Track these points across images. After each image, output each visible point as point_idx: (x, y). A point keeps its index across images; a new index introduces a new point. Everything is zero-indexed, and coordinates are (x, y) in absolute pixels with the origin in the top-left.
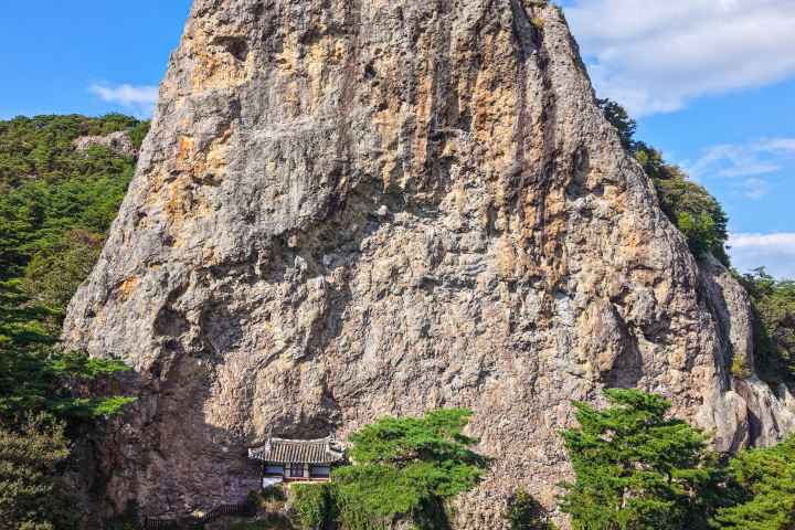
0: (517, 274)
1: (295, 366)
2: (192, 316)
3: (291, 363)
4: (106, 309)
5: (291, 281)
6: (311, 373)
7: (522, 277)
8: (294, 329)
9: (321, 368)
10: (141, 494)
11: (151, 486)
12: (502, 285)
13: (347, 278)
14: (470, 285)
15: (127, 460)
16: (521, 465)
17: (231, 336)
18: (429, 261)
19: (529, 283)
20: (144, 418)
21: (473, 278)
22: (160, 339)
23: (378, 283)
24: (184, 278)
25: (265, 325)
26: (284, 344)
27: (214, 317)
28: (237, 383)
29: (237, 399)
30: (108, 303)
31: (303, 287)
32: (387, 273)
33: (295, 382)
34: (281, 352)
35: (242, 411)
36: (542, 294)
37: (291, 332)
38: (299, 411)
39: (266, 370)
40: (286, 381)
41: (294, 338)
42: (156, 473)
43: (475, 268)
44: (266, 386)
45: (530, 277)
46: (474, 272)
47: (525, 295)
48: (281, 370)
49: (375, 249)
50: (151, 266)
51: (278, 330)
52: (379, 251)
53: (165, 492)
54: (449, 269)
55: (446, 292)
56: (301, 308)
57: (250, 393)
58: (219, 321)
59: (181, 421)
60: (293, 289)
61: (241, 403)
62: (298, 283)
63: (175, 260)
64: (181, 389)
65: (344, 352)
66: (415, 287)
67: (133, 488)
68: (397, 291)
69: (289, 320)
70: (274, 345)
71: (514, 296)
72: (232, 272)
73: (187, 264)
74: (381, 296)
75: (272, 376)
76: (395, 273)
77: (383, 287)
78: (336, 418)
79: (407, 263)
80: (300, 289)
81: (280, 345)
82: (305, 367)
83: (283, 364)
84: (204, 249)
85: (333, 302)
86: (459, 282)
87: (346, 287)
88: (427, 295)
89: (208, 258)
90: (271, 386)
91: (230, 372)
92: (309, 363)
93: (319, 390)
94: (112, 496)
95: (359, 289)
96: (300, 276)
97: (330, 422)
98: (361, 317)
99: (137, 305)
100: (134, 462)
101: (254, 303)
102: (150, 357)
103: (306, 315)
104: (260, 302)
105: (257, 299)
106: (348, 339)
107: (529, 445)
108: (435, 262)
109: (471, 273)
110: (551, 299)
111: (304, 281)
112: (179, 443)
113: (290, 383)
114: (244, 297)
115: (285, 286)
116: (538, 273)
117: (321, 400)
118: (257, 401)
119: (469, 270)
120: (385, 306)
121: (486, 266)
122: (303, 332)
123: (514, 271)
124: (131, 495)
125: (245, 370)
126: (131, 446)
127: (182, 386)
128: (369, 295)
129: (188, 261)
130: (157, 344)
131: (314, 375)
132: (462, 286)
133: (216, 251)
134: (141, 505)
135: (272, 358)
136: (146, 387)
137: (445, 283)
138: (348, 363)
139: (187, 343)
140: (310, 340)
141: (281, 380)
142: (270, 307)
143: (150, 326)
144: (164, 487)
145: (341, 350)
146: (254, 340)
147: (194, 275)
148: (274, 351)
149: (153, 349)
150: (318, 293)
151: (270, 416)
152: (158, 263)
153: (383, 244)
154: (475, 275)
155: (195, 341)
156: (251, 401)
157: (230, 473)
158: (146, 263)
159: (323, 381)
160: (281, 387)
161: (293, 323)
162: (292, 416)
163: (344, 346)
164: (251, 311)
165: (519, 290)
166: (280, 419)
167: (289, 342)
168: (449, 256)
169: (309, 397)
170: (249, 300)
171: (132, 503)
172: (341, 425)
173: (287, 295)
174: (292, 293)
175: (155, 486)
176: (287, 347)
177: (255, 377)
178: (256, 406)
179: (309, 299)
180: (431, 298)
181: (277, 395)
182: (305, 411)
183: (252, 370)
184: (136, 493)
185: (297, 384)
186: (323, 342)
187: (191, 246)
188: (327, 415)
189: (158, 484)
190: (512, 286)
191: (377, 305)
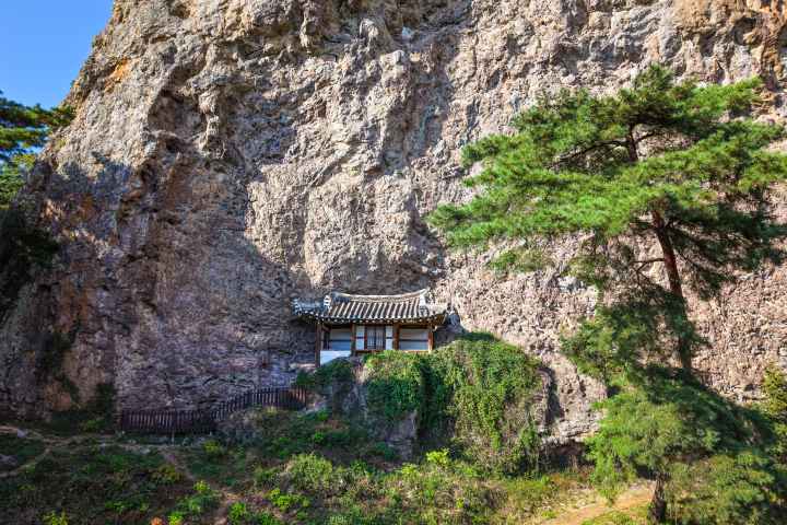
0: (713, 20)
1: (365, 182)
2: (206, 102)
3: (361, 178)
4: (88, 102)
5: (354, 53)
6: (391, 193)
7: (723, 23)
8: (361, 124)
9: (406, 186)
10: (121, 374)
11: (138, 361)
12: (689, 46)
13: (440, 59)
14: (634, 55)
15: (99, 317)
16: (758, 330)
17: (268, 141)
18: (565, 21)
19: (735, 36)
20: (126, 247)
21: (637, 44)
22: (156, 133)
23: (487, 62)
24: (197, 54)
25: (318, 124)
26: (347, 147)
27: (242, 111)
28: (278, 206)
29: (277, 229)
30: (91, 95)
31: (373, 63)
32: (500, 43)
33: (367, 206)
34: (343, 160)
35: (288, 247)
36: (757, 52)
37: (357, 127)
38: (374, 250)
39: (322, 190)
40: (353, 203)
41: (363, 135)
42: (147, 342)
43: (641, 27)
44: (322, 212)
45: (737, 22)
46: (638, 33)
47: (729, 55)
48: (344, 188)
49: (480, 16)
50: (154, 42)
51: (337, 127)
52: (485, 18)
53: (164, 375)
54: (597, 33)
55: (596, 69)
56: (372, 93)
57: (299, 223)
58: (250, 117)
59: (193, 264)
60: (358, 65)
61: (284, 237)
62: (365, 59)
63: (187, 33)
64: (193, 216)
65: (441, 164)
66: (545, 63)
67: (109, 364)
68: (518, 69)
69: (354, 109)
70: (333, 152)
71: (710, 61)
72: (268, 46)
73: (204, 37)
74: (492, 82)
75: (332, 197)
76: (512, 45)
77: (496, 66)
78: (433, 263)
79: (530, 30)
80: (369, 68)
81: (342, 149)
82: (381, 184)
83: (346, 180)
84: (228, 13)
85: (420, 91)
86: (615, 53)
87: (438, 71)
88: (566, 74)
89: (233, 27)
90: (331, 212)
91: (268, 192)
92: (388, 178)
93: (405, 216)
94: (72, 375)
95: (458, 76)
96: (368, 49)
97: (425, 269)
98: (464, 115)
99: (128, 92)
100: (110, 320)
101: (301, 92)
102: (139, 156)
103: (379, 104)
104: (310, 89)
105: (305, 84)
106: (445, 144)
107: (766, 297)
108: (576, 24)
109: (633, 35)
110: (775, 57)
111: (374, 56)
112: (188, 296)
113: (359, 209)
114: (286, 83)
115: (346, 62)
116: (749, 15)
117: (409, 232)
118: (310, 236)
119: (631, 29)
120: (500, 96)
121: (657, 20)
122: (376, 128)
123: (708, 15)
124: (104, 376)
125: (289, 188)
126: (105, 294)
127: (194, 211)
128: (474, 84)
129: (205, 32)
130: (151, 138)
131: (396, 194)
132: (620, 58)
133: (243, 16)
134: (120, 393)
135: (330, 171)
136: (132, 200)
137: (593, 55)
138: (448, 180)
139: (201, 146)
140: (388, 140)
141: (345, 202)
142: (324, 94)
143: (144, 116)
144: (161, 365)
145: (435, 160)
146: (303, 146)
147: (212, 50)
148: (332, 159)
149: (145, 144)
150: (396, 72)
151: (331, 257)
152: (162, 38)
153: (491, 10)
154: (641, 38)
155: (214, 142)
156: (301, 234)
157: (271, 349)
158: (146, 38)
159: (409, 205)
160: (346, 213)
161: (361, 113)
162: (366, 259)
163: (439, 156)
164: (298, 103)
165: (718, 49)
166: (346, 262)
167: (354, 142)
168: (595, 17)
169: (389, 228)
170: (294, 87)
171: (106, 390)
172: (443, 275)
173: (348, 73)
174: (356, 70)
175: (146, 364)
176: (352, 153)
177: (304, 200)
178: (308, 244)
179: (384, 80)
180: (571, 77)
181: (340, 225)
182: (384, 250)
183: (300, 188)
184: (113, 373)
185: (371, 211)
186: (408, 148)
187: (209, 11)
188: (418, 258)
189: (151, 361)
190: (706, 42)
191: (487, 95)
